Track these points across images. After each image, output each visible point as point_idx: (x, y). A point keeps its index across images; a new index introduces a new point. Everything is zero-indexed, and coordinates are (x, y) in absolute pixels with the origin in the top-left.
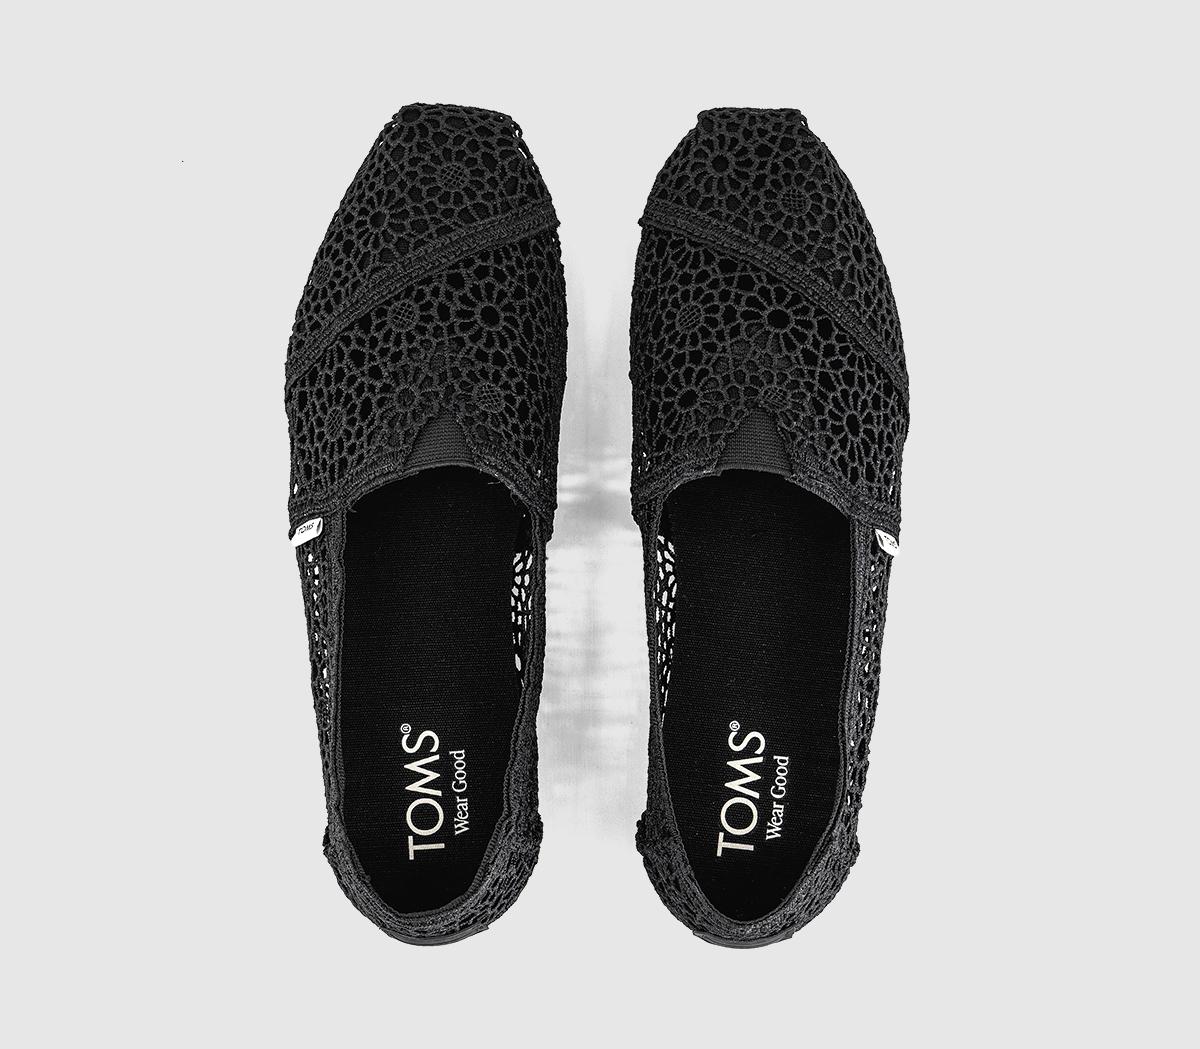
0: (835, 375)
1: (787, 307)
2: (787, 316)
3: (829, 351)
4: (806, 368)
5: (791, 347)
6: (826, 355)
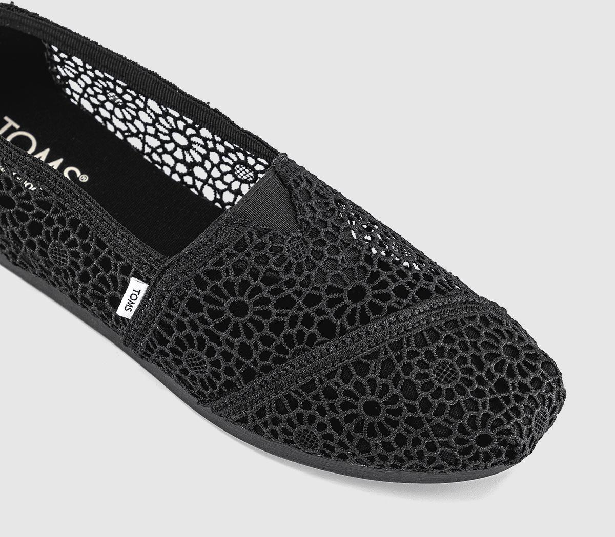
0: (286, 314)
1: (363, 307)
2: (355, 301)
3: (308, 321)
4: (306, 291)
5: (331, 290)
6: (307, 316)
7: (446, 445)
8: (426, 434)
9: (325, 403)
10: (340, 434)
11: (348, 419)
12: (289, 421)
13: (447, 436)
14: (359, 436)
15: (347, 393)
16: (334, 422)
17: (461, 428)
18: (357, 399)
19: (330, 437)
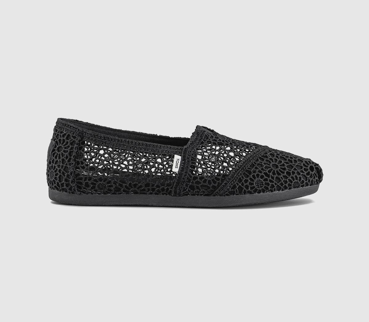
8: (295, 170)
10: (269, 178)
11: (269, 172)
12: (251, 179)
13: (301, 169)
15: (265, 164)
18: (269, 165)
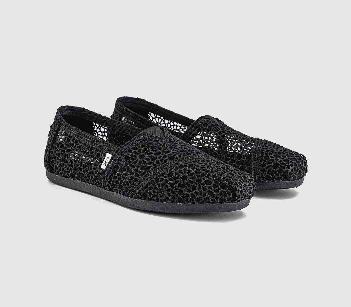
0: (158, 156)
3: (165, 157)
7: (209, 188)
8: (203, 184)
9: (168, 178)
10: (173, 188)
11: (176, 183)
12: (155, 187)
13: (210, 184)
14: (179, 188)
15: (176, 174)
16: (171, 184)
17: (215, 181)
18: (179, 175)
19: (169, 190)
